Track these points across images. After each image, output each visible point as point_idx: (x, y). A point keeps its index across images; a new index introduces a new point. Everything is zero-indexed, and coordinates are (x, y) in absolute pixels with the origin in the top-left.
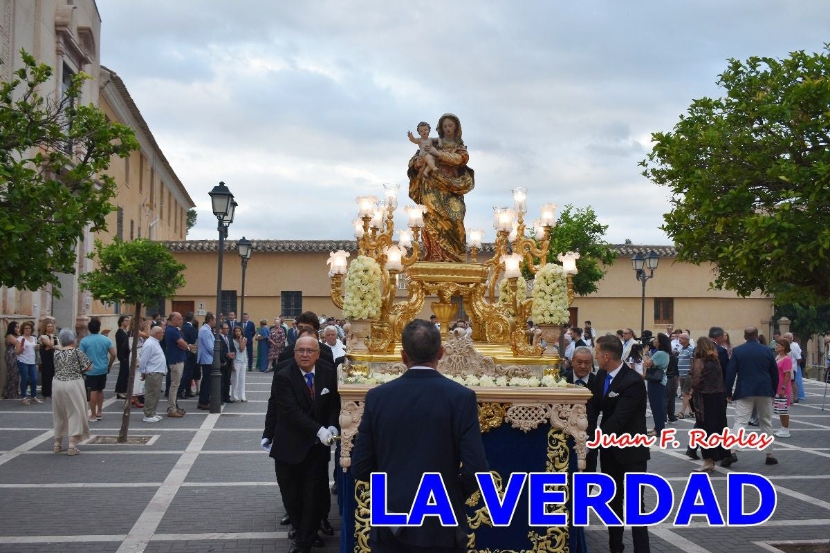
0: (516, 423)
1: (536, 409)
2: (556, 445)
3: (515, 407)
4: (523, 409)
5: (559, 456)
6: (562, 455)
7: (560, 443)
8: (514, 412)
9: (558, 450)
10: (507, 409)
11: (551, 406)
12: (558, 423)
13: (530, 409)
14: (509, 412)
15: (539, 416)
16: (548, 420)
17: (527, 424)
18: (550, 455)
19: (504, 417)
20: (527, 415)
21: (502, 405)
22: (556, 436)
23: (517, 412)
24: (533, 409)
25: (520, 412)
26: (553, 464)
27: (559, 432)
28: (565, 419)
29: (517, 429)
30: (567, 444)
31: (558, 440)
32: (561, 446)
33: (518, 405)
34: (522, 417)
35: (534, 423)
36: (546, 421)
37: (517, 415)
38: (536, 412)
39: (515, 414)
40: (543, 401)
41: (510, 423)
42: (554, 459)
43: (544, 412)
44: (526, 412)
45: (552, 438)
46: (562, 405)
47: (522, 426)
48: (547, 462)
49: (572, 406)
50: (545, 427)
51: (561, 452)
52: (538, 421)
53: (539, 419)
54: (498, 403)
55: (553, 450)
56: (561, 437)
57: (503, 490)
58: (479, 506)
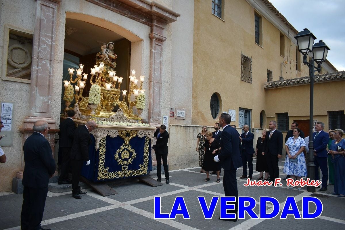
2: (147, 141)
10: (137, 132)
11: (147, 131)
12: (148, 136)
13: (143, 132)
16: (146, 135)
17: (141, 136)
19: (137, 134)
20: (142, 134)
23: (140, 133)
27: (148, 138)
29: (140, 138)
35: (143, 136)
40: (145, 130)
41: (138, 136)
46: (149, 131)
48: (144, 146)
50: (145, 137)
52: (144, 135)
54: (136, 130)
55: (146, 143)
56: (148, 139)
57: (135, 154)
58: (129, 159)
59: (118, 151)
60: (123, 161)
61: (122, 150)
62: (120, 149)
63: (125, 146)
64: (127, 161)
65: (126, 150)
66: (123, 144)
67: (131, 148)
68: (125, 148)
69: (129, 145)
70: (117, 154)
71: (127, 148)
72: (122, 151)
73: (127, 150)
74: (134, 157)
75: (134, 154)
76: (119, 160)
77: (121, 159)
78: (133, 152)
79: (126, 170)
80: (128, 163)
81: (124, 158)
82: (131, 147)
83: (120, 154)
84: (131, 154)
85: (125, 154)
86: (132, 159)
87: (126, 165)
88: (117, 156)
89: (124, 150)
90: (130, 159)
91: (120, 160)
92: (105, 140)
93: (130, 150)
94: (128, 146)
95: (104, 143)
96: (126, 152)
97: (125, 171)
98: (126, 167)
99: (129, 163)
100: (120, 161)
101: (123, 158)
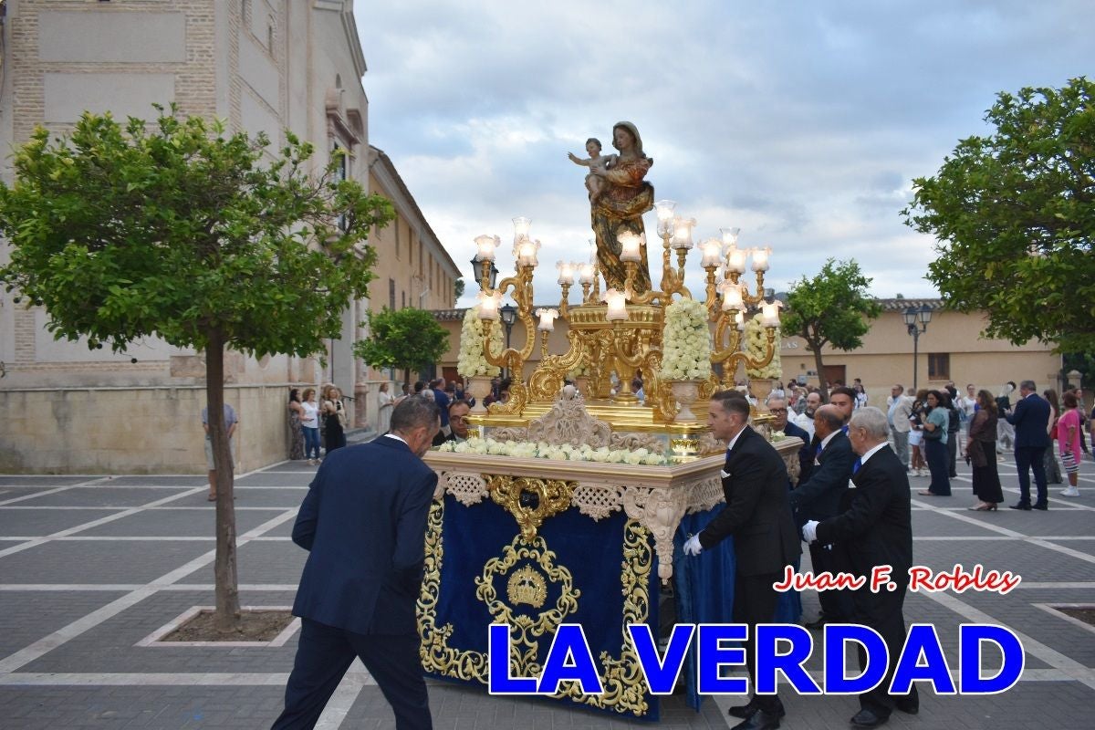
0: (585, 508)
1: (606, 491)
2: (633, 541)
3: (580, 488)
4: (591, 490)
5: (638, 557)
6: (641, 555)
7: (638, 539)
8: (580, 494)
9: (637, 548)
10: (573, 489)
11: (625, 488)
12: (633, 512)
13: (598, 491)
14: (575, 494)
15: (609, 501)
16: (622, 506)
17: (597, 511)
18: (628, 553)
19: (571, 499)
20: (595, 498)
21: (568, 483)
22: (633, 529)
23: (583, 494)
24: (601, 492)
25: (587, 494)
26: (632, 566)
27: (636, 524)
28: (641, 507)
29: (587, 516)
30: (648, 541)
31: (637, 535)
32: (641, 544)
33: (585, 484)
34: (589, 501)
35: (605, 510)
36: (619, 509)
37: (583, 498)
38: (605, 494)
39: (581, 496)
40: (613, 481)
41: (578, 508)
42: (632, 559)
43: (614, 496)
44: (594, 495)
45: (629, 532)
46: (638, 488)
47: (590, 512)
48: (624, 563)
49: (651, 489)
50: (619, 517)
51: (641, 553)
52: (609, 507)
53: (610, 504)
54: (564, 480)
55: (630, 548)
56: (638, 531)
57: (573, 592)
58: (544, 609)
59: (494, 564)
60: (514, 615)
61: (510, 564)
62: (502, 556)
63: (527, 546)
64: (536, 618)
65: (528, 567)
66: (516, 539)
67: (555, 563)
68: (526, 555)
69: (544, 546)
70: (488, 580)
71: (532, 556)
72: (511, 570)
73: (536, 566)
74: (571, 607)
75: (566, 589)
76: (495, 605)
77: (508, 604)
78: (562, 582)
79: (529, 660)
80: (538, 627)
81: (520, 604)
82: (552, 557)
83: (501, 582)
84: (554, 590)
85: (523, 583)
86: (557, 615)
87: (531, 638)
88: (486, 584)
89: (521, 564)
90: (550, 613)
91: (501, 604)
92: (440, 510)
93: (546, 569)
94: (541, 551)
95: (439, 523)
96: (527, 574)
97: (525, 666)
98: (528, 643)
99: (541, 630)
100: (497, 609)
101: (515, 600)
